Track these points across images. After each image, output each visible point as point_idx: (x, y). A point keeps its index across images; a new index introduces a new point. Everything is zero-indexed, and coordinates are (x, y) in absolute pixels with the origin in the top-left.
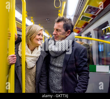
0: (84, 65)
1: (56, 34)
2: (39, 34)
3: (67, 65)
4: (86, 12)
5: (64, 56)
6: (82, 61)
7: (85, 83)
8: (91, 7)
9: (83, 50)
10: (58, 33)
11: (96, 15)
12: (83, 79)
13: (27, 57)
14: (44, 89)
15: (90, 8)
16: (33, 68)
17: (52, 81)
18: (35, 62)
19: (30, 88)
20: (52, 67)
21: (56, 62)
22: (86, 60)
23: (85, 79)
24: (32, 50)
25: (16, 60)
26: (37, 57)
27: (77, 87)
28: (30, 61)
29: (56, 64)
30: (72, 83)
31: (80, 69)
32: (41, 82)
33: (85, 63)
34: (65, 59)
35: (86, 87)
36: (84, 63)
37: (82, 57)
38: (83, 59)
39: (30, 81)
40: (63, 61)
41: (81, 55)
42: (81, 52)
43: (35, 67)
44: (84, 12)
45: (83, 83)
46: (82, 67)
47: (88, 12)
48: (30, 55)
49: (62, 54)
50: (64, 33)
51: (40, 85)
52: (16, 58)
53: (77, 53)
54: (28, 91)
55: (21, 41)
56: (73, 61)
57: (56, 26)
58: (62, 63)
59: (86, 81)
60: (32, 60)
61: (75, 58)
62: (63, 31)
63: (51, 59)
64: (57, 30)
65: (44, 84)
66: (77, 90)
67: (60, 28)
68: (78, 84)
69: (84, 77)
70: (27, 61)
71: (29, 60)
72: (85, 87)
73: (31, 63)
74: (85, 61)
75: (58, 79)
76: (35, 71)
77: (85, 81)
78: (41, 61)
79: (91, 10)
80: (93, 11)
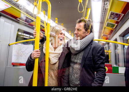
0: (100, 62)
1: (77, 33)
2: (61, 33)
3: (85, 61)
4: (109, 18)
5: (83, 54)
6: (99, 58)
7: (101, 79)
8: (114, 13)
9: (100, 48)
10: (79, 33)
11: (119, 21)
12: (100, 75)
13: (50, 54)
14: (65, 83)
15: (112, 14)
16: (55, 63)
17: (72, 76)
18: (58, 58)
19: (53, 82)
20: (72, 64)
21: (76, 59)
22: (104, 58)
23: (101, 75)
24: (55, 48)
25: (40, 54)
26: (59, 54)
27: (94, 82)
28: (53, 57)
29: (76, 61)
30: (89, 79)
31: (97, 66)
32: (63, 77)
33: (103, 60)
34: (83, 56)
35: (102, 83)
36: (101, 61)
37: (99, 54)
38: (100, 56)
39: (53, 75)
40: (81, 58)
41: (98, 53)
42: (99, 50)
43: (58, 62)
44: (108, 18)
45: (99, 79)
46: (99, 64)
47: (112, 18)
48: (53, 52)
49: (81, 51)
50: (84, 33)
51: (62, 79)
52: (40, 53)
53: (95, 51)
54: (52, 84)
55: (46, 40)
56: (90, 58)
57: (77, 26)
58: (81, 60)
59: (103, 77)
60: (55, 56)
61: (93, 55)
62: (84, 30)
63: (72, 56)
64: (78, 30)
65: (66, 79)
66: (93, 85)
67: (81, 28)
68: (95, 79)
69: (101, 73)
70: (50, 57)
71: (51, 56)
72: (100, 82)
73: (54, 59)
74: (102, 59)
75: (77, 74)
76: (58, 66)
77: (101, 77)
78: (63, 57)
79: (114, 16)
80: (116, 17)
